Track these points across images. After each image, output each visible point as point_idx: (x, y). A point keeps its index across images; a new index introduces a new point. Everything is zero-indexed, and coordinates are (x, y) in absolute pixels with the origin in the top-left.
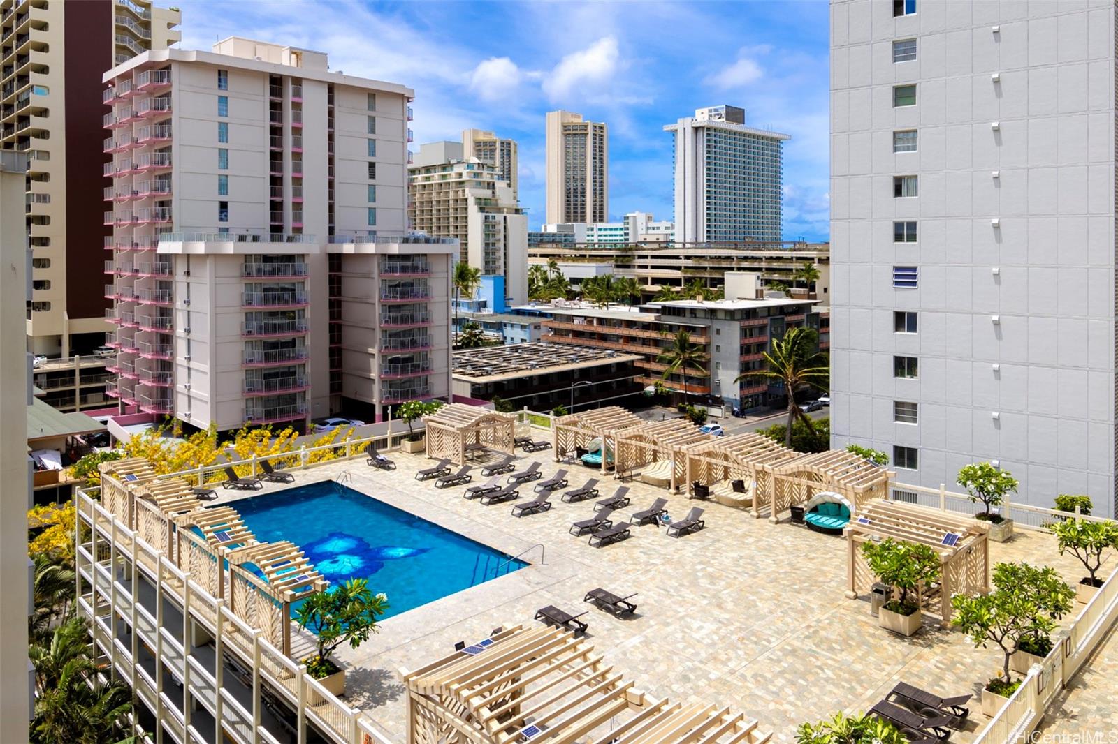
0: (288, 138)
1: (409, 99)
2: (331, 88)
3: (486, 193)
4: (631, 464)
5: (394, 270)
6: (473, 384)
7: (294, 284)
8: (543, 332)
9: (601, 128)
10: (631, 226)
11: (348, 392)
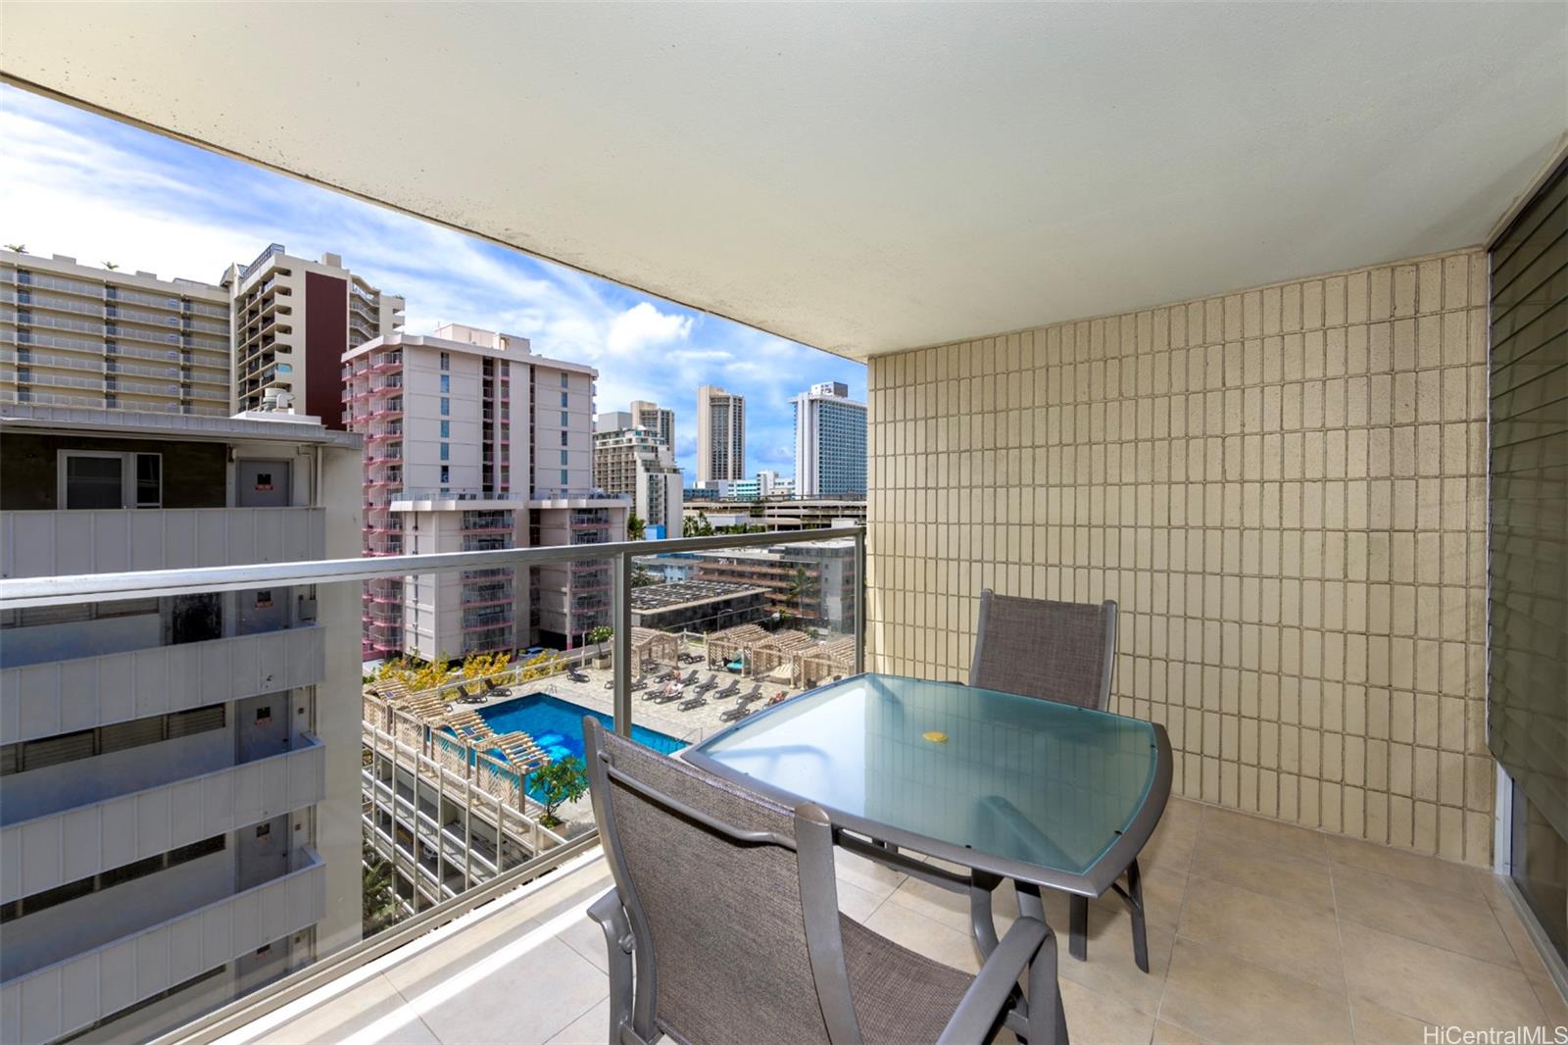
0: (498, 410)
1: (594, 378)
2: (533, 368)
3: (651, 456)
4: (762, 668)
5: (583, 522)
6: (643, 616)
7: (503, 535)
8: (695, 571)
9: (740, 400)
10: (762, 482)
11: (544, 626)
